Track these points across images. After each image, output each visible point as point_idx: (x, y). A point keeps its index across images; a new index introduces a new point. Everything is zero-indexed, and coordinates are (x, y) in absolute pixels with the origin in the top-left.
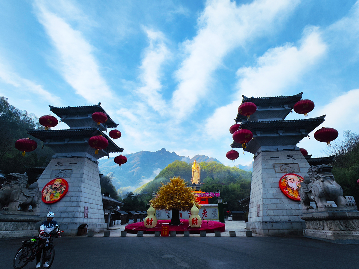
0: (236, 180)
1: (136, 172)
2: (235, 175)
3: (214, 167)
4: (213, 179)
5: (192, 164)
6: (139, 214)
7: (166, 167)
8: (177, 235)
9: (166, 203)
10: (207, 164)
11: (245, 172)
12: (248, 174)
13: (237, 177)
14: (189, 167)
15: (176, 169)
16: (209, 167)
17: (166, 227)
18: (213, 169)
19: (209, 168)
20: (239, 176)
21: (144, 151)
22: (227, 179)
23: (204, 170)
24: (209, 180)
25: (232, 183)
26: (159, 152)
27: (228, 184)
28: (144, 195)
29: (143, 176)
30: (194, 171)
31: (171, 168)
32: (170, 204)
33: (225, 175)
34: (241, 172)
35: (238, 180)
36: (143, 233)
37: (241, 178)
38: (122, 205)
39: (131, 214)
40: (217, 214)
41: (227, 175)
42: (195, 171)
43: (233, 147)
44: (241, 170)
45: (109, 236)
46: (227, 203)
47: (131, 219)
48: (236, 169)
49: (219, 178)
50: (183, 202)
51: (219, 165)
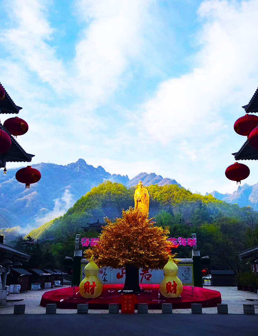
0: (212, 218)
1: (30, 200)
2: (210, 209)
3: (173, 195)
4: (173, 216)
5: (135, 189)
6: (49, 274)
7: (88, 193)
8: (150, 311)
9: (118, 256)
10: (161, 189)
11: (226, 205)
12: (231, 208)
13: (214, 212)
14: (129, 194)
15: (106, 197)
16: (164, 194)
17: (130, 298)
18: (171, 197)
19: (165, 196)
20: (218, 212)
21: (46, 163)
22: (196, 216)
23: (156, 199)
24: (165, 216)
25: (206, 223)
26: (73, 166)
27: (199, 224)
28: (48, 241)
29: (43, 209)
30: (137, 201)
31: (96, 194)
32: (126, 257)
33: (193, 210)
34: (220, 204)
35: (216, 218)
36: (88, 308)
37: (220, 215)
38: (27, 259)
39: (36, 275)
40: (189, 276)
41: (198, 209)
42: (140, 201)
43: (237, 158)
44: (220, 202)
45: (24, 313)
46: (208, 257)
47: (35, 282)
48: (211, 199)
49: (182, 215)
50: (149, 254)
51: (182, 191)
